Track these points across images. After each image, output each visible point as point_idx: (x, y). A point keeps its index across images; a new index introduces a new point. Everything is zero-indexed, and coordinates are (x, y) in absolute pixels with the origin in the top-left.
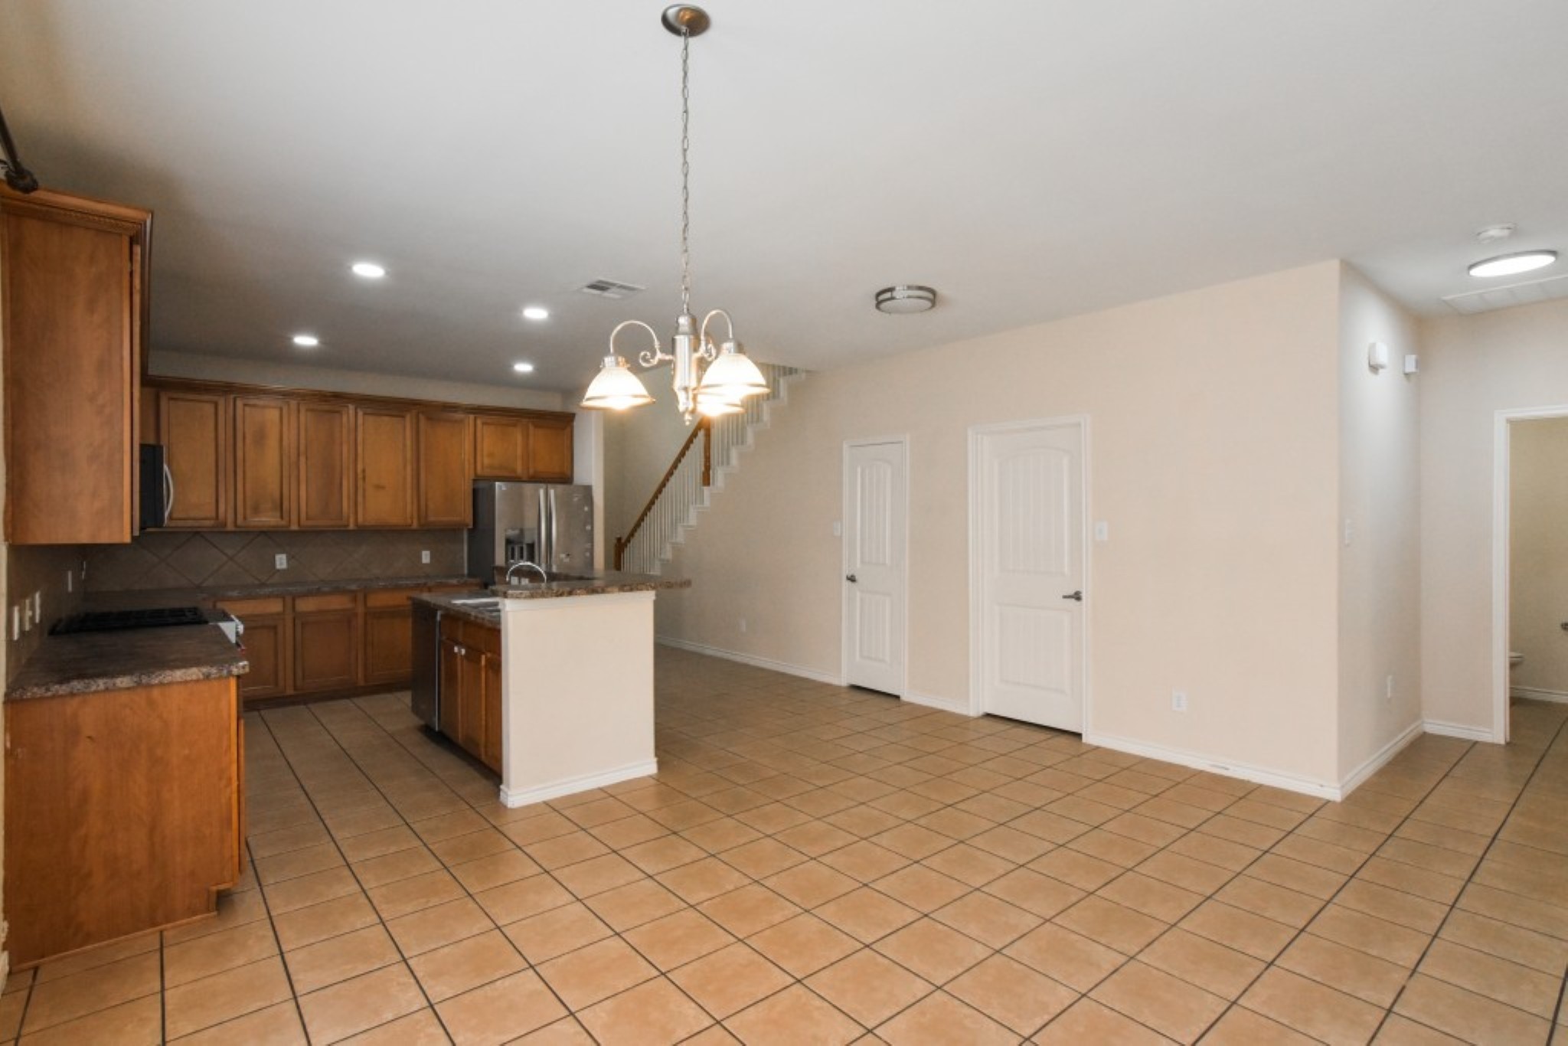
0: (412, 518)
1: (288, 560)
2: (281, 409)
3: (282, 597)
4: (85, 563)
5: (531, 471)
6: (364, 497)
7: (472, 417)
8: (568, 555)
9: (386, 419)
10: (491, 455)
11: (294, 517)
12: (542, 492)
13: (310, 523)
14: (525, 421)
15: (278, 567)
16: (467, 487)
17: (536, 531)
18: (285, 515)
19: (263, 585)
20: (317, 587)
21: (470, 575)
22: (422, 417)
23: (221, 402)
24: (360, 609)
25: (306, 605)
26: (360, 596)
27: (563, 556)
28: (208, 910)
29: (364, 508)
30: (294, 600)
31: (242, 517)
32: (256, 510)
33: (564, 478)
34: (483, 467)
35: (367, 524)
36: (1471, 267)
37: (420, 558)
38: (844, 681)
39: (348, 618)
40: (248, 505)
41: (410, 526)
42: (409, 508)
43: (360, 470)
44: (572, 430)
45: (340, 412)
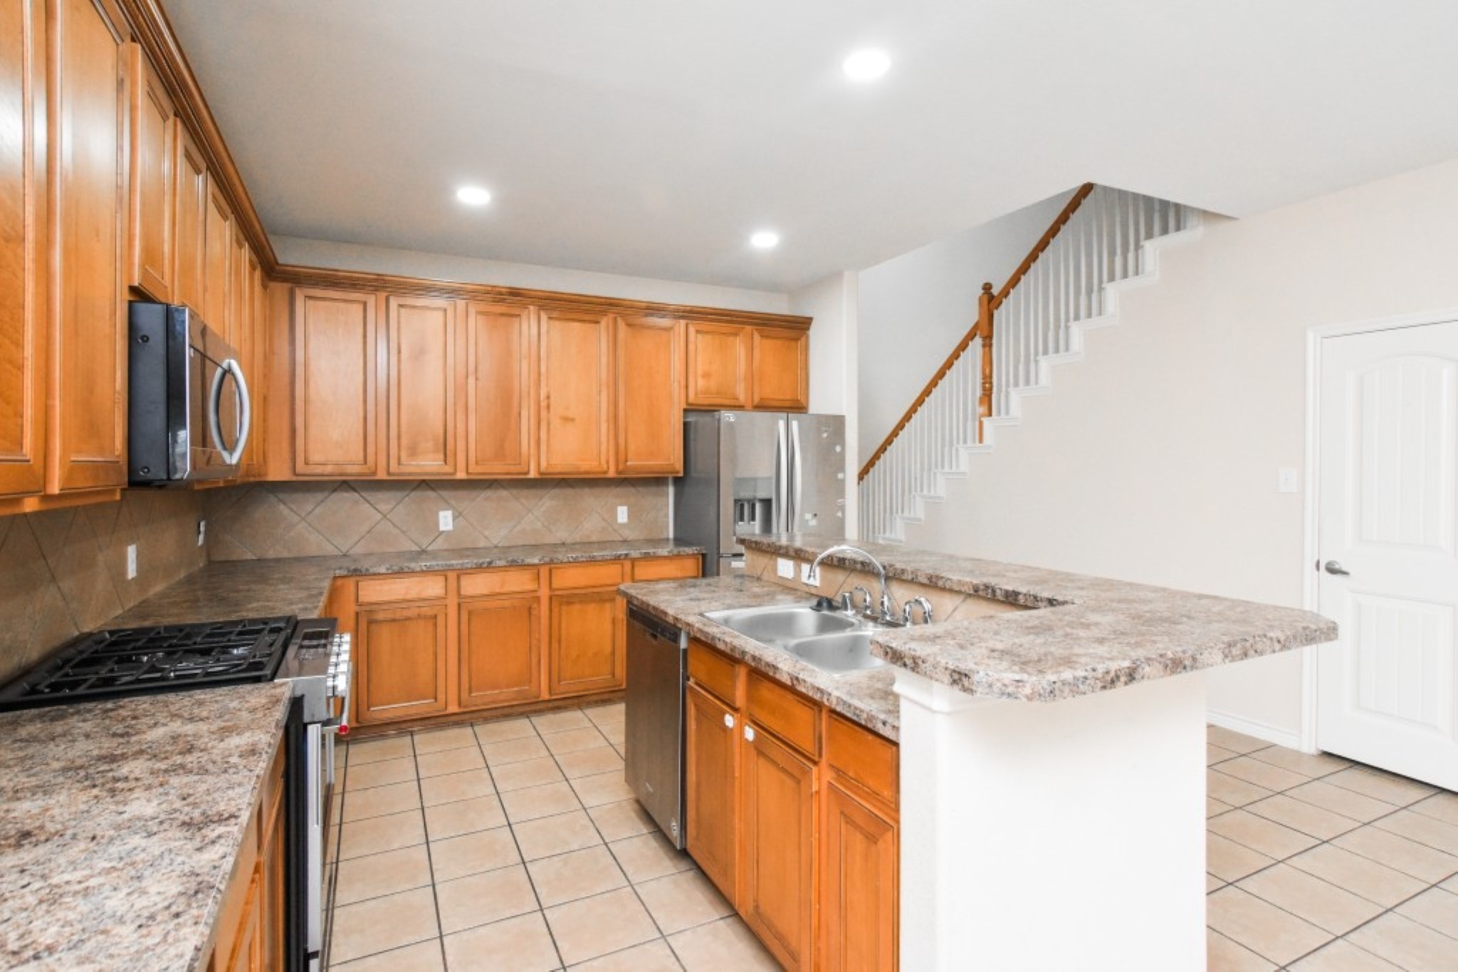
0: (608, 462)
1: (455, 519)
2: (445, 312)
3: (443, 572)
4: (202, 524)
5: (757, 397)
6: (548, 432)
7: (683, 322)
8: (815, 515)
9: (576, 325)
10: (707, 375)
11: (461, 457)
12: (782, 425)
13: (480, 469)
14: (748, 328)
15: (442, 528)
16: (676, 420)
17: (774, 481)
18: (450, 459)
19: (421, 555)
20: (488, 560)
21: (679, 541)
22: (619, 320)
23: (371, 302)
24: (544, 593)
25: (476, 585)
26: (544, 572)
27: (808, 516)
29: (548, 446)
30: (458, 577)
31: (396, 460)
32: (413, 452)
33: (796, 404)
34: (696, 394)
35: (550, 470)
37: (614, 515)
38: (1309, 746)
39: (528, 605)
40: (404, 442)
41: (606, 472)
42: (604, 448)
43: (543, 396)
44: (807, 338)
45: (519, 316)
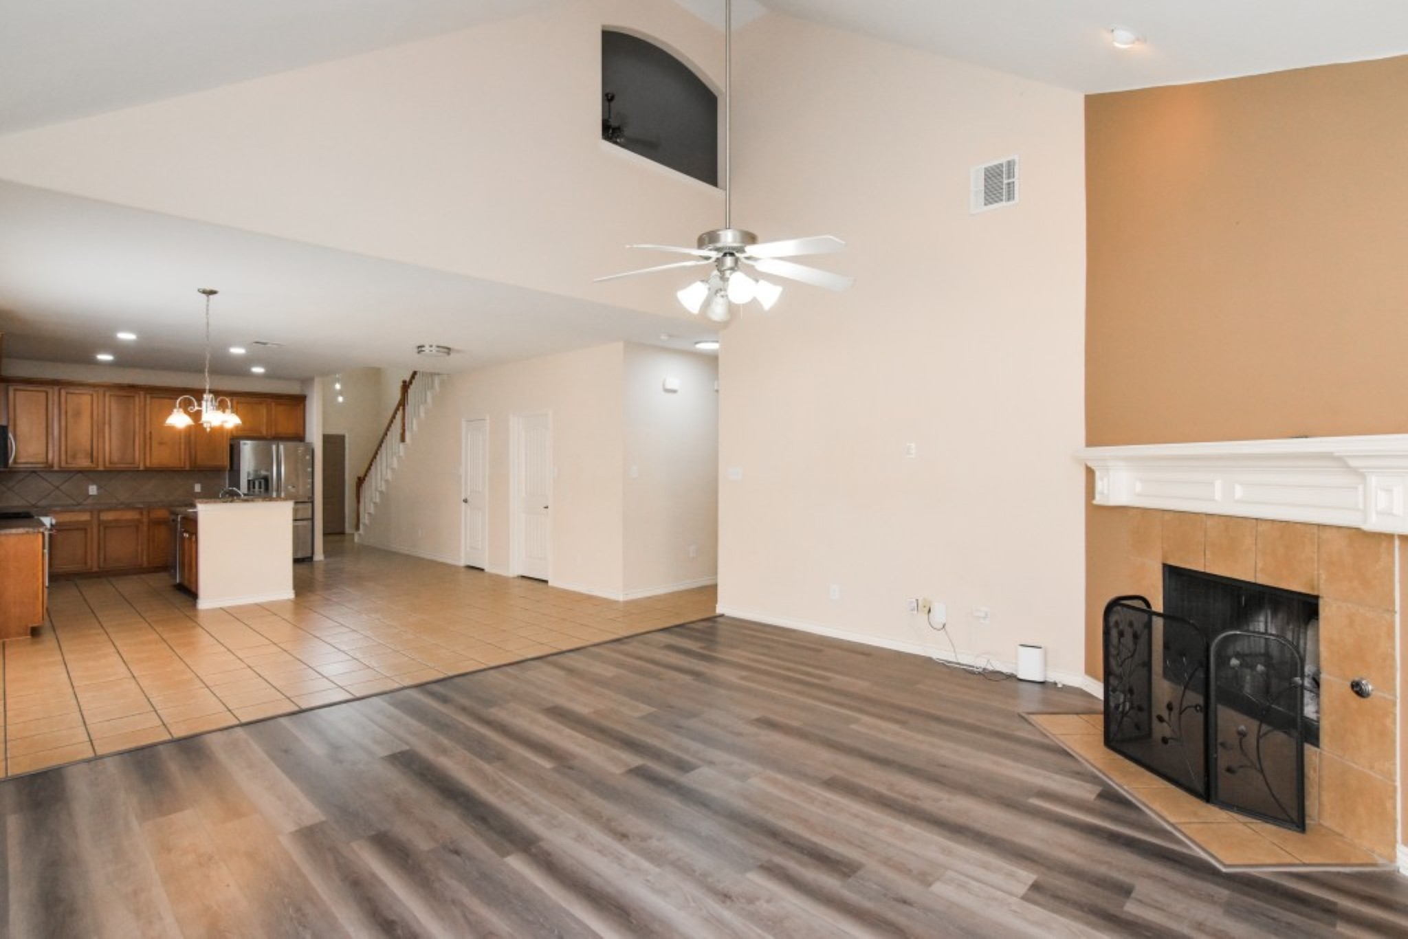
0: (185, 463)
1: (98, 489)
2: (92, 395)
3: (91, 511)
5: (273, 433)
6: (151, 449)
8: (294, 487)
11: (101, 460)
12: (274, 447)
13: (111, 465)
14: (269, 400)
15: (91, 493)
16: (226, 443)
18: (95, 461)
19: (79, 504)
20: (116, 506)
23: (50, 392)
24: (145, 520)
25: (108, 516)
26: (145, 513)
27: (290, 487)
28: (26, 635)
29: (151, 456)
30: (99, 513)
31: (65, 461)
32: (74, 458)
33: (300, 437)
34: (237, 431)
35: (153, 466)
36: (697, 343)
37: (193, 488)
38: (463, 562)
39: (137, 525)
40: (69, 453)
41: (184, 467)
42: (183, 457)
43: (148, 432)
44: (304, 406)
45: (134, 397)
